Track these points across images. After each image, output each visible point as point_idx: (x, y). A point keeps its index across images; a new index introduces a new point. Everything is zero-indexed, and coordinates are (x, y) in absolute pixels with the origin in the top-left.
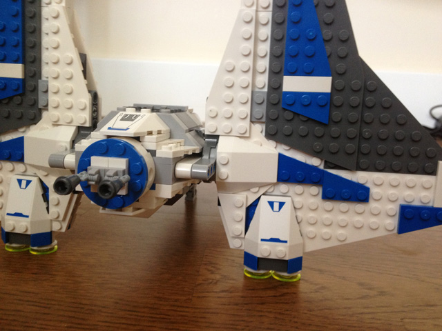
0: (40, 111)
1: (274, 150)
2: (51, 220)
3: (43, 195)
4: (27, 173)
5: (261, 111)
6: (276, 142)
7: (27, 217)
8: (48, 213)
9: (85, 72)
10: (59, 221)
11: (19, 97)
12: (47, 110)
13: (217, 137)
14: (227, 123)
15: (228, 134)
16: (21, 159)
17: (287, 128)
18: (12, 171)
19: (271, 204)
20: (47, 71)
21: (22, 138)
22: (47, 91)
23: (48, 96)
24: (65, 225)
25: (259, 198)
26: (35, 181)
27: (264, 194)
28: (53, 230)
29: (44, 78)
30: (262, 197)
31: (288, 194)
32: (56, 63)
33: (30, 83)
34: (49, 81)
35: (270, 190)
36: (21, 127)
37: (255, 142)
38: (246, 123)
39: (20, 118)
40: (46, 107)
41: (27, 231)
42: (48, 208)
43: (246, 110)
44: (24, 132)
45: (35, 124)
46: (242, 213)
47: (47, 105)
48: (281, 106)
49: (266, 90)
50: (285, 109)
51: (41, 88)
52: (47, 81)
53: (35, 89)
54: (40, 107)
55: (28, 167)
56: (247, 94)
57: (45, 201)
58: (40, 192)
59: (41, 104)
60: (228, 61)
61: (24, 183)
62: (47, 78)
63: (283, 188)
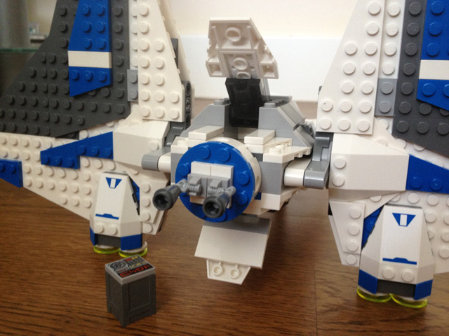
0: (129, 104)
1: (404, 150)
2: (142, 223)
3: (133, 195)
4: (116, 171)
5: (389, 103)
6: (406, 141)
7: (117, 218)
8: (139, 214)
9: (177, 60)
10: (150, 224)
11: (107, 89)
12: (137, 103)
13: (331, 135)
14: (345, 118)
15: (345, 131)
16: (110, 156)
17: (422, 124)
18: (101, 168)
19: (397, 216)
20: (136, 59)
21: (111, 133)
22: (136, 82)
23: (137, 88)
24: (156, 228)
25: (381, 208)
26: (124, 180)
27: (387, 204)
28: (144, 232)
29: (132, 68)
30: (385, 207)
31: (418, 205)
32: (145, 51)
33: (118, 74)
34: (139, 72)
35: (396, 200)
36: (110, 121)
37: (380, 141)
38: (369, 119)
39: (108, 112)
40: (136, 100)
41: (116, 233)
42: (138, 210)
43: (370, 102)
44: (112, 127)
45: (125, 118)
46: (359, 226)
47: (137, 98)
48: (415, 97)
49: (395, 76)
50: (420, 101)
51: (130, 79)
52: (137, 71)
53: (123, 81)
54: (129, 100)
55: (117, 164)
56: (372, 83)
57: (135, 202)
58: (131, 192)
59: (130, 96)
60: (350, 42)
61: (113, 182)
62: (137, 67)
63: (413, 197)
